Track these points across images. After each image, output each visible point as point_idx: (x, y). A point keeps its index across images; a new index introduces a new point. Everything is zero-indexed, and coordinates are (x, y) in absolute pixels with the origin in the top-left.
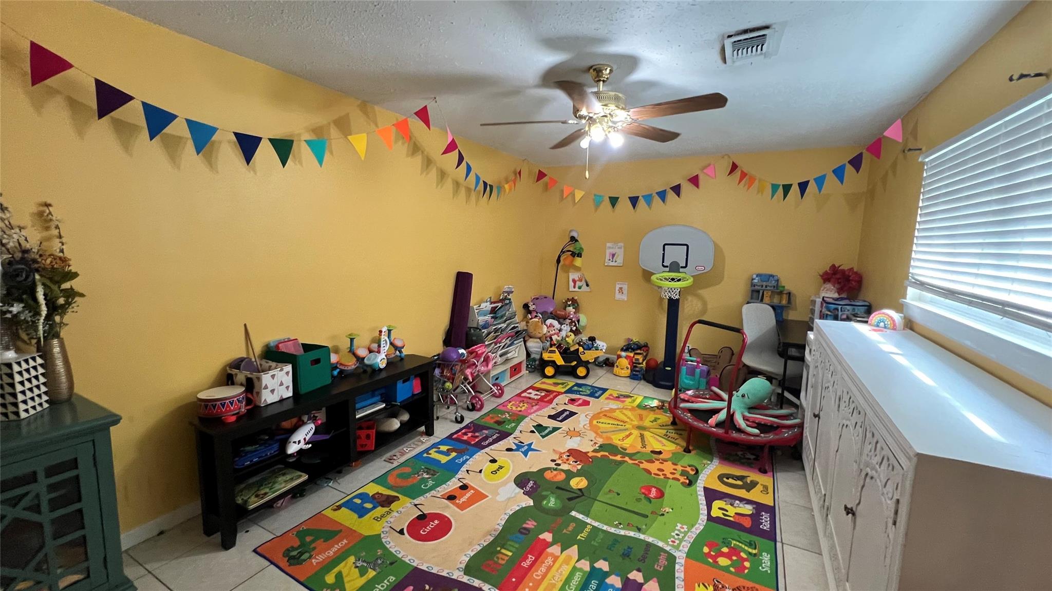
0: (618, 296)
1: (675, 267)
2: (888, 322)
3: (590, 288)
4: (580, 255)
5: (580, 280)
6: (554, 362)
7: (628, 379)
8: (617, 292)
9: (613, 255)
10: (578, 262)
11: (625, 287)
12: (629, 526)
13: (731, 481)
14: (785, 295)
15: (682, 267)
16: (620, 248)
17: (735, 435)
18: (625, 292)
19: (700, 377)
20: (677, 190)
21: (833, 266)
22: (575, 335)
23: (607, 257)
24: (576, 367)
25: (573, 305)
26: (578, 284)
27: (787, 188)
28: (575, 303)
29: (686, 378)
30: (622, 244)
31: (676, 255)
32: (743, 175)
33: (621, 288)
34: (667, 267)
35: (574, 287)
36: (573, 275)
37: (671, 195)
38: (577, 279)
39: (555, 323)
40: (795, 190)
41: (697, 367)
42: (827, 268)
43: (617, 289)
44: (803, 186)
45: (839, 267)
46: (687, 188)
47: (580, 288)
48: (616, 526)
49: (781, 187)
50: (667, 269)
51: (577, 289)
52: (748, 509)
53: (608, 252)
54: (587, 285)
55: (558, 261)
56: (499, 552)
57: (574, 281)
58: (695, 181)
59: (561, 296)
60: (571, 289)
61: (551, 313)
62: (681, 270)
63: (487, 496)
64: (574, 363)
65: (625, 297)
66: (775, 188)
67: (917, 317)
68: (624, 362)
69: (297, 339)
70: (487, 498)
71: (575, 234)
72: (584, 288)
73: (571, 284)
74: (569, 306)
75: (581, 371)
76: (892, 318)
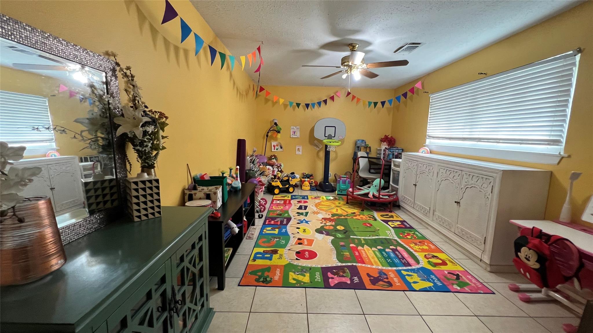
0: (297, 153)
1: (330, 137)
2: (426, 151)
3: (283, 150)
4: (279, 132)
5: (277, 146)
6: (278, 186)
7: (310, 191)
8: (297, 150)
9: (294, 132)
10: (279, 136)
11: (301, 148)
12: (373, 236)
13: (385, 216)
14: (368, 148)
15: (333, 137)
16: (298, 129)
17: (381, 200)
18: (301, 150)
19: (348, 184)
20: (325, 101)
21: (386, 135)
22: (281, 173)
23: (292, 134)
24: (288, 188)
25: (275, 158)
26: (276, 147)
27: (376, 104)
28: (275, 157)
29: (342, 185)
30: (299, 127)
31: (330, 131)
32: (354, 97)
33: (298, 149)
34: (326, 137)
35: (274, 149)
36: (274, 143)
37: (323, 104)
38: (275, 145)
39: (270, 167)
40: (379, 105)
41: (347, 180)
42: (383, 137)
43: (297, 149)
44: (383, 103)
45: (388, 136)
46: (329, 101)
47: (277, 149)
48: (369, 237)
49: (373, 103)
50: (327, 138)
51: (276, 150)
52: (399, 223)
53: (292, 130)
54: (281, 148)
55: (267, 136)
56: (343, 254)
57: (274, 146)
58: (332, 98)
59: (268, 154)
60: (273, 150)
61: (266, 163)
62: (333, 138)
63: (314, 240)
64: (287, 186)
65: (300, 153)
66: (370, 103)
67: (434, 149)
68: (307, 183)
69: (206, 174)
70: (314, 241)
71: (276, 121)
72: (280, 149)
73: (273, 148)
74: (273, 159)
75: (291, 190)
76: (427, 149)
